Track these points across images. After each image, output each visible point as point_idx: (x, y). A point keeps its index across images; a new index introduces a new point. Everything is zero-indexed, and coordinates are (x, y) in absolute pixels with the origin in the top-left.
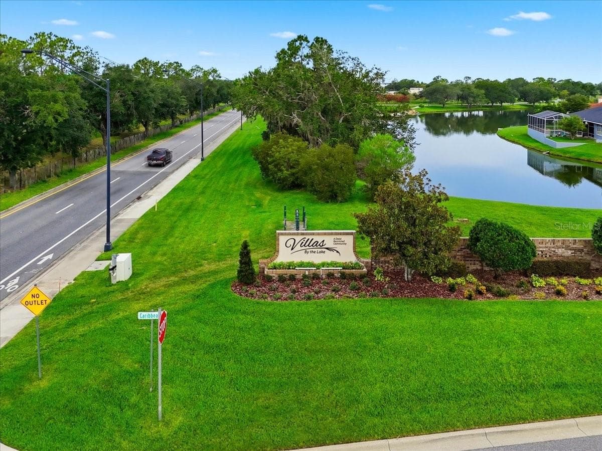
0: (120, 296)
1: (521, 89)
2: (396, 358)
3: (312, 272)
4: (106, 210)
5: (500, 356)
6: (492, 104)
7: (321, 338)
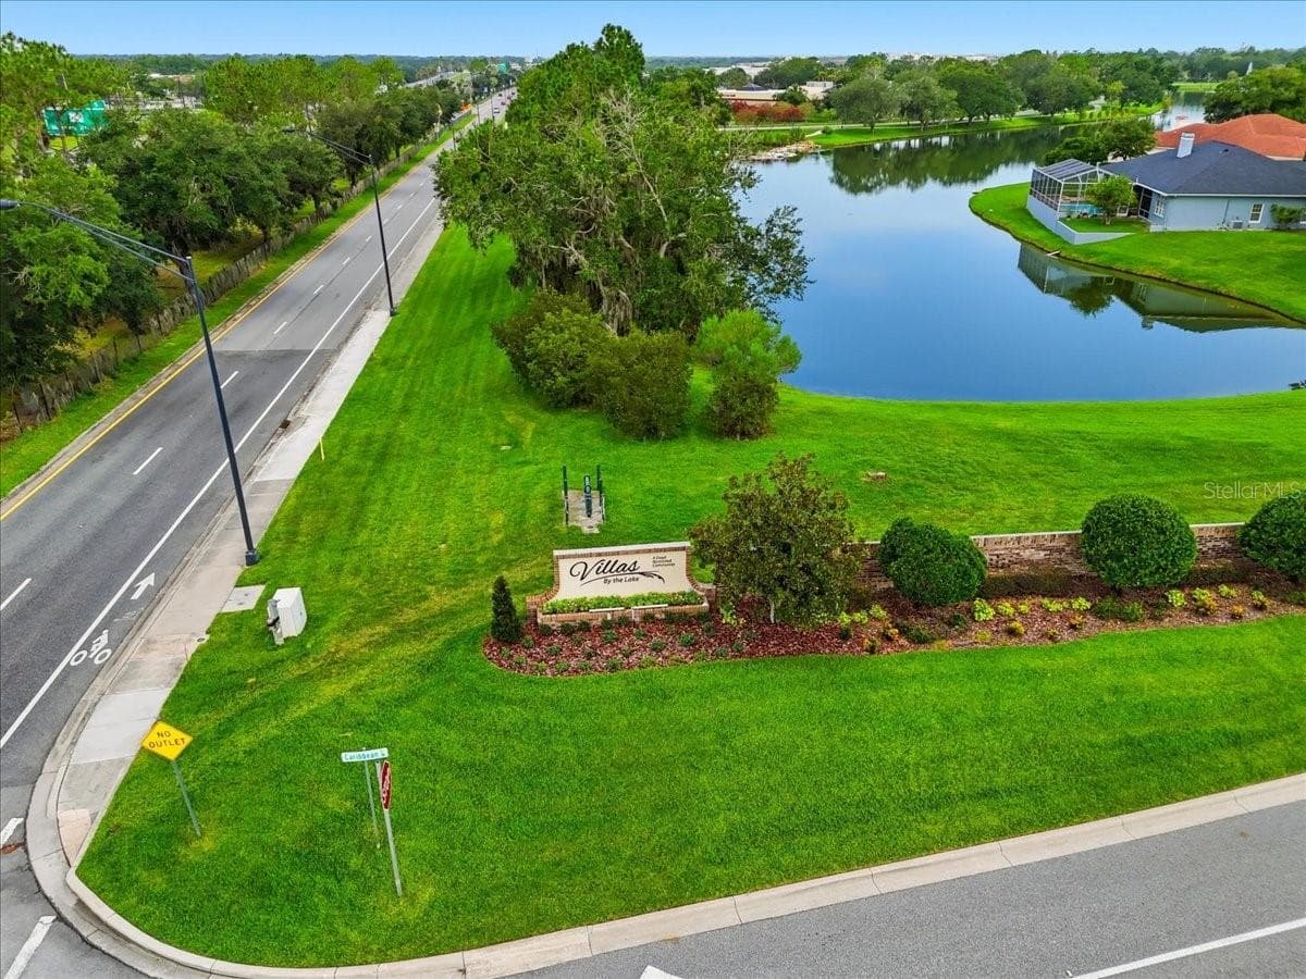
0: (294, 670)
1: (1032, 82)
2: (750, 769)
3: (617, 615)
4: (228, 460)
5: (907, 752)
6: (970, 119)
7: (635, 743)
